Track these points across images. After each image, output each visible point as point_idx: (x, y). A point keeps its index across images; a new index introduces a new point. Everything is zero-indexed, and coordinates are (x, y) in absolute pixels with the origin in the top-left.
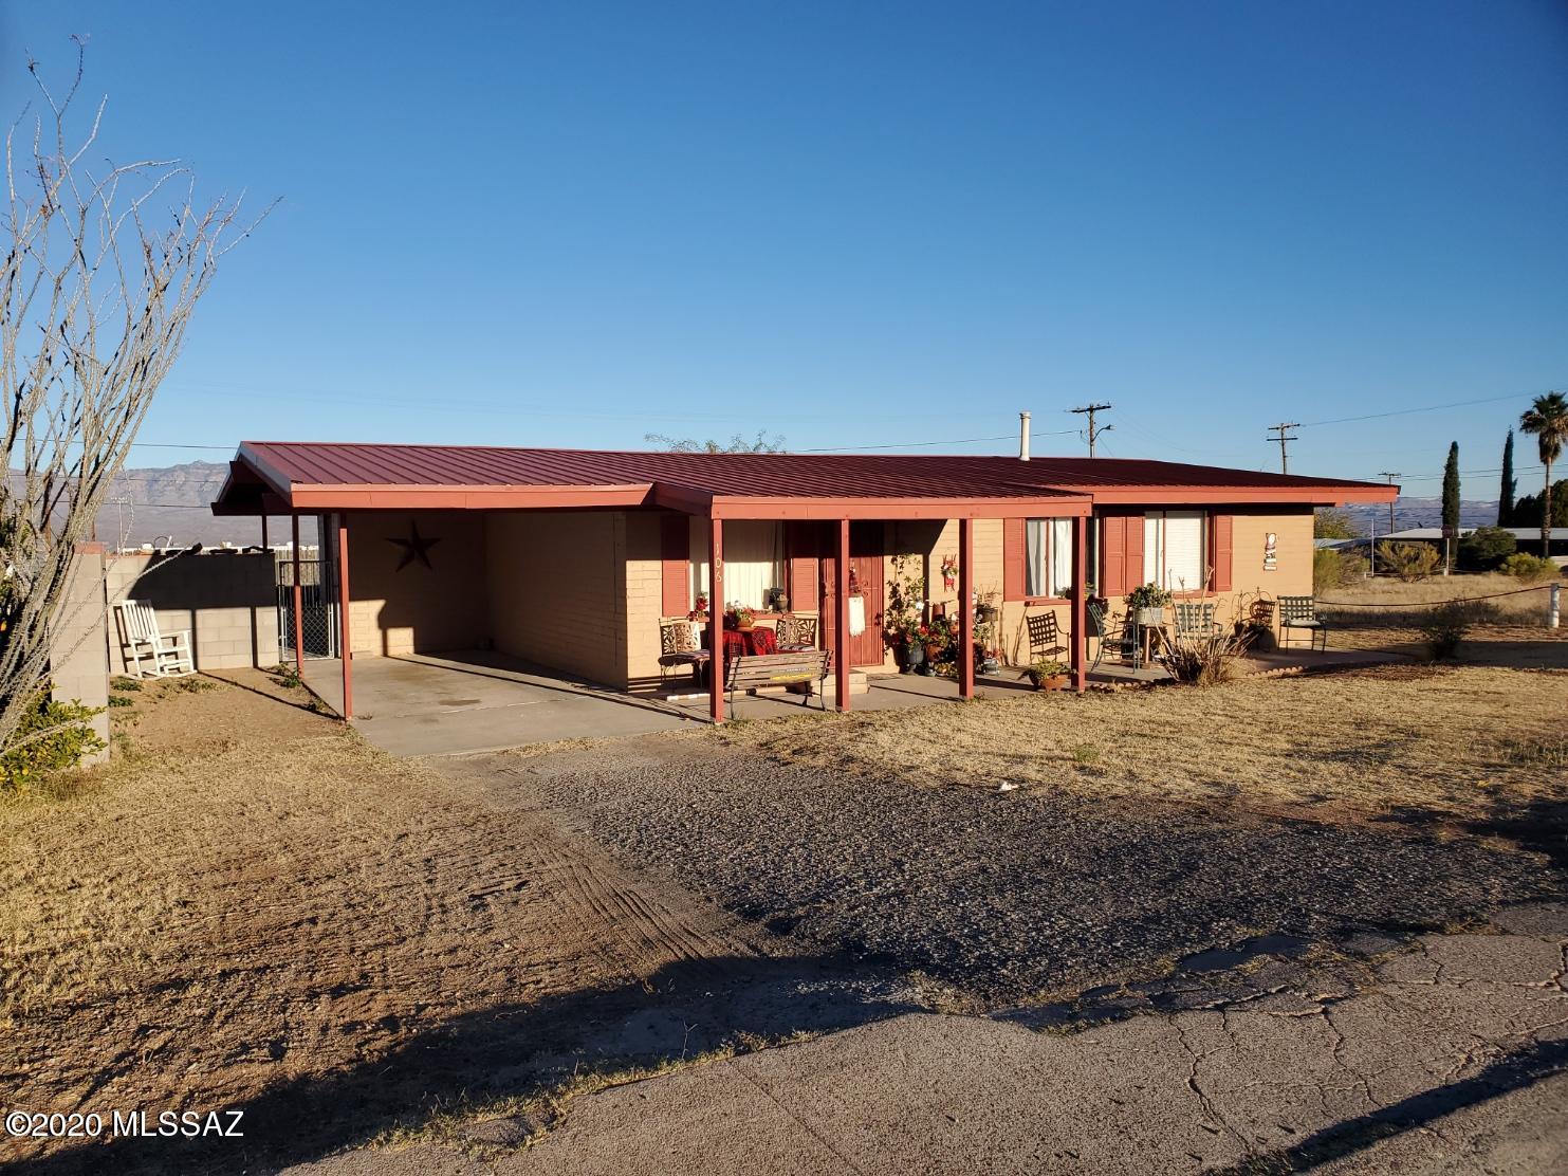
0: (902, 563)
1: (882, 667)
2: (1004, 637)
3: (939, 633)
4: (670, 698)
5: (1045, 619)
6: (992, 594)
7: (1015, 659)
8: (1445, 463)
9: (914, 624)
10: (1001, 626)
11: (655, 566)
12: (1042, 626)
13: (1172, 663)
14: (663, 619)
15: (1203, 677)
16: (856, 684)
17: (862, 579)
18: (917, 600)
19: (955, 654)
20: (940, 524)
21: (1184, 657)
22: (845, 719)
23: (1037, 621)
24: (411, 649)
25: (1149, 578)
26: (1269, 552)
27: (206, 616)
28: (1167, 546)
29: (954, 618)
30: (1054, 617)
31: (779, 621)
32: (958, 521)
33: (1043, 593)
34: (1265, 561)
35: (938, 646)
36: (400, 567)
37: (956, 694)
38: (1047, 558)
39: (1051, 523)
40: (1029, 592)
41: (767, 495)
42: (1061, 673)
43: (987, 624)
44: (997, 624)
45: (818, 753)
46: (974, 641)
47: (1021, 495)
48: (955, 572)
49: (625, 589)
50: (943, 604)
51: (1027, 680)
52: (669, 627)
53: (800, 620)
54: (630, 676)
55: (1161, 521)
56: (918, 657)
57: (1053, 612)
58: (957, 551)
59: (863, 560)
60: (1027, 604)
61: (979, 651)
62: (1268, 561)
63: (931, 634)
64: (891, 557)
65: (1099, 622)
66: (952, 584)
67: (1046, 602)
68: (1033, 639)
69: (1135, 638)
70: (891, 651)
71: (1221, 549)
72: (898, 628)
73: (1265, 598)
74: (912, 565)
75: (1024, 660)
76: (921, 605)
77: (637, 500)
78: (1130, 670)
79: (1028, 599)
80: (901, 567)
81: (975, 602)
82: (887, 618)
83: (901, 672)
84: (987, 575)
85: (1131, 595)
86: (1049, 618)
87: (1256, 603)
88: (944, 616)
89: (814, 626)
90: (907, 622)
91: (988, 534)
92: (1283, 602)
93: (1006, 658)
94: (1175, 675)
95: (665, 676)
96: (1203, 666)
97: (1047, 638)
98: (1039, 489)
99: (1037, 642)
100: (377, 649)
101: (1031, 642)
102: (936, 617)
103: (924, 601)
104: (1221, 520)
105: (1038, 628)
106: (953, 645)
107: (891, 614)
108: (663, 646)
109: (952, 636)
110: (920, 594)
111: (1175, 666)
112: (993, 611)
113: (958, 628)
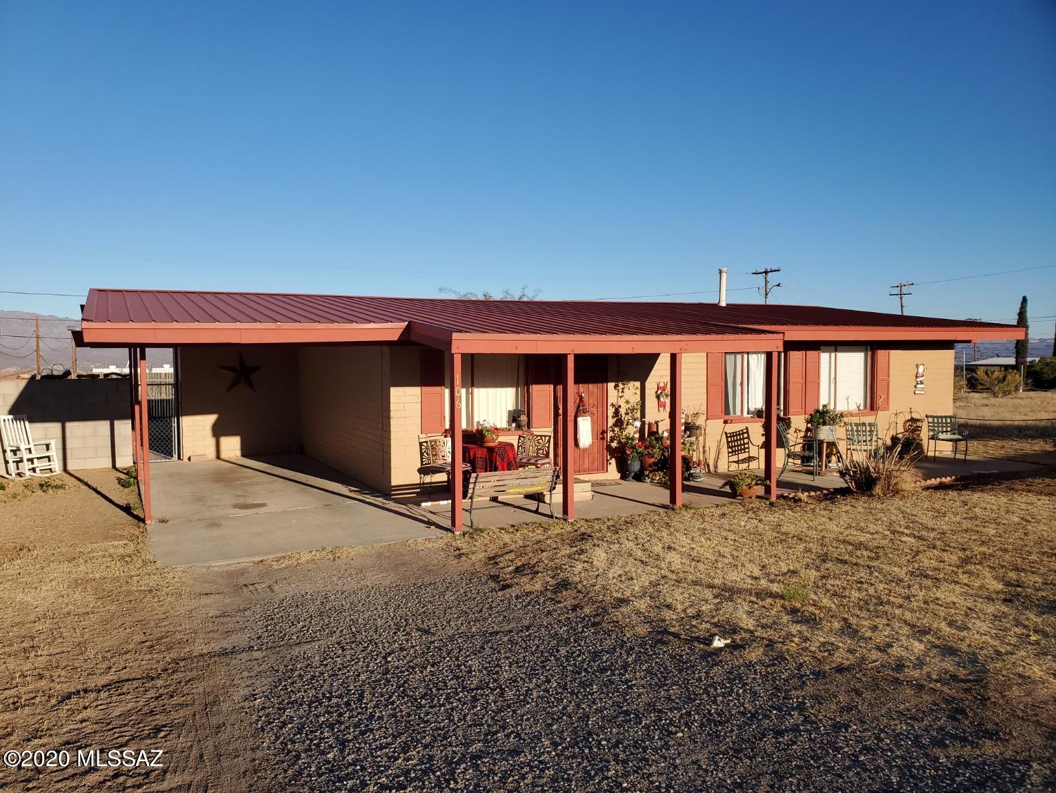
0: (623, 389)
1: (606, 474)
2: (707, 449)
3: (653, 447)
4: (423, 504)
5: (740, 434)
6: (697, 413)
7: (716, 467)
8: (1018, 311)
9: (633, 439)
10: (705, 439)
11: (415, 391)
12: (737, 440)
13: (850, 475)
14: (421, 436)
15: (878, 490)
16: (581, 493)
17: (590, 401)
18: (635, 420)
19: (666, 465)
20: (655, 357)
21: (860, 471)
22: (569, 528)
23: (734, 436)
24: (238, 453)
25: (823, 400)
26: (918, 380)
27: (73, 427)
28: (838, 373)
29: (666, 434)
30: (747, 432)
31: (520, 436)
32: (669, 355)
33: (738, 413)
34: (915, 387)
35: (653, 457)
36: (230, 388)
37: (667, 501)
38: (742, 384)
39: (746, 356)
40: (727, 412)
41: (520, 333)
42: (756, 484)
43: (693, 439)
44: (701, 439)
45: (538, 573)
46: (683, 453)
47: (723, 333)
48: (667, 396)
49: (389, 411)
50: (657, 423)
51: (727, 489)
52: (427, 442)
53: (538, 436)
54: (393, 484)
55: (833, 354)
56: (636, 466)
57: (747, 428)
58: (668, 379)
59: (591, 386)
60: (726, 422)
61: (686, 462)
62: (918, 386)
63: (646, 448)
64: (614, 384)
65: (785, 437)
66: (664, 406)
67: (741, 420)
68: (730, 450)
69: (813, 450)
70: (613, 461)
71: (880, 376)
72: (619, 442)
73: (915, 416)
74: (631, 390)
75: (723, 468)
76: (638, 424)
77: (395, 337)
78: (811, 477)
79: (727, 417)
80: (623, 392)
81: (683, 421)
82: (610, 434)
83: (622, 478)
84: (693, 399)
85: (811, 415)
86: (743, 433)
87: (909, 421)
88: (657, 432)
89: (549, 441)
90: (627, 438)
91: (694, 366)
92: (931, 420)
93: (708, 466)
94: (853, 486)
95: (424, 484)
96: (877, 479)
97: (741, 449)
98: (738, 328)
99: (733, 452)
100: (211, 453)
101: (729, 453)
102: (651, 434)
103: (641, 421)
104: (881, 354)
105: (734, 441)
106: (665, 457)
107: (613, 431)
108: (422, 459)
109: (663, 449)
110: (638, 415)
111: (853, 478)
112: (698, 428)
113: (668, 442)
